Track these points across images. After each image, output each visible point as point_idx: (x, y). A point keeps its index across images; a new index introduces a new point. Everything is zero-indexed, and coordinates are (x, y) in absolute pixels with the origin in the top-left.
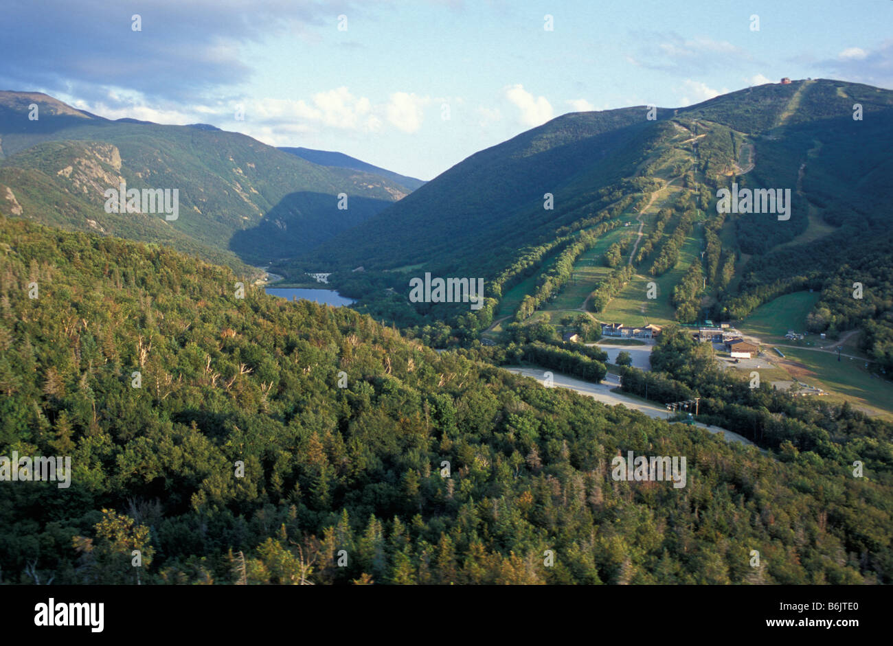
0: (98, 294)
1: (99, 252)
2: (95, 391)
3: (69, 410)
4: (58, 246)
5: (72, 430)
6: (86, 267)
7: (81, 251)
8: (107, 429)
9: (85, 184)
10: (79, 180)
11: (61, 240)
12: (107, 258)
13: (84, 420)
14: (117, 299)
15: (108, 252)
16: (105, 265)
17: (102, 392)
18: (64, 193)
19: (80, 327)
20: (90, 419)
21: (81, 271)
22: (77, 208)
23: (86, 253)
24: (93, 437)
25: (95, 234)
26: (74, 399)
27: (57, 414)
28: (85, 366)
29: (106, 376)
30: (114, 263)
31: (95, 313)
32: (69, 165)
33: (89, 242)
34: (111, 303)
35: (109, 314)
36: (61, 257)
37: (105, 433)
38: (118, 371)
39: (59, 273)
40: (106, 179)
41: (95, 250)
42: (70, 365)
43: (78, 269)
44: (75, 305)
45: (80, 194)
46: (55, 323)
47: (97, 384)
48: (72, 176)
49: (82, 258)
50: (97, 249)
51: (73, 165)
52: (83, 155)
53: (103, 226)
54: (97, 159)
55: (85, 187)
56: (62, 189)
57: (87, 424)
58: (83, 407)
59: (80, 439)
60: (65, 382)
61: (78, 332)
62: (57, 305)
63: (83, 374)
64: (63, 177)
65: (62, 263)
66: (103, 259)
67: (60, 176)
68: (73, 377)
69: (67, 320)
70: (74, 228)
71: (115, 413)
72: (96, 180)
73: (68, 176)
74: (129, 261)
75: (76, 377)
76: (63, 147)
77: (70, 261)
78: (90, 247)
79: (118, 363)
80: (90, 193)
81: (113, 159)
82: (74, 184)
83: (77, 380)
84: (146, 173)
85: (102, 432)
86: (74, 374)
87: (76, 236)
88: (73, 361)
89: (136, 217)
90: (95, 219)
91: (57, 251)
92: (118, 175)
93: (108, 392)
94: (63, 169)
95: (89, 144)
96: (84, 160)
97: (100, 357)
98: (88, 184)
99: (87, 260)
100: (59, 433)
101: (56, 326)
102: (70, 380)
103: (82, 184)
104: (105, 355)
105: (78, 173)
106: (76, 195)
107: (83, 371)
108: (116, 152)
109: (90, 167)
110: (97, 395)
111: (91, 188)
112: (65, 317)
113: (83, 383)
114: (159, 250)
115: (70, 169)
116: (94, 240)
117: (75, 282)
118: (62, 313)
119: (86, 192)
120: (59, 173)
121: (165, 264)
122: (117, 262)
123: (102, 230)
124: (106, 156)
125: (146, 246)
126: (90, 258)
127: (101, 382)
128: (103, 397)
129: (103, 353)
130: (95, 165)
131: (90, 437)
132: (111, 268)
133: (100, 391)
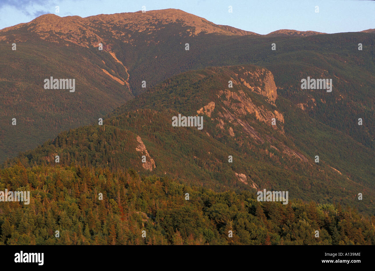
1: (256, 218)
4: (205, 211)
7: (234, 218)
9: (231, 125)
10: (224, 119)
11: (207, 204)
12: (268, 227)
15: (268, 218)
23: (241, 221)
32: (211, 100)
33: (243, 206)
36: (209, 228)
40: (258, 116)
41: (251, 216)
45: (224, 138)
48: (214, 114)
50: (254, 214)
51: (216, 101)
53: (255, 181)
54: (245, 89)
55: (231, 128)
56: (203, 133)
66: (263, 229)
73: (209, 114)
74: (297, 231)
76: (203, 76)
78: (245, 213)
80: (237, 136)
81: (267, 88)
82: (218, 125)
84: (310, 103)
87: (227, 198)
89: (299, 166)
90: (244, 171)
91: (204, 220)
92: (273, 109)
94: (203, 105)
95: (235, 70)
98: (235, 124)
99: (243, 231)
103: (228, 125)
105: (221, 111)
106: (220, 140)
108: (270, 77)
109: (237, 102)
111: (238, 129)
114: (336, 212)
115: (212, 105)
119: (233, 135)
120: (199, 112)
121: (346, 234)
124: (256, 85)
125: (319, 208)
126: (246, 228)
130: (243, 98)
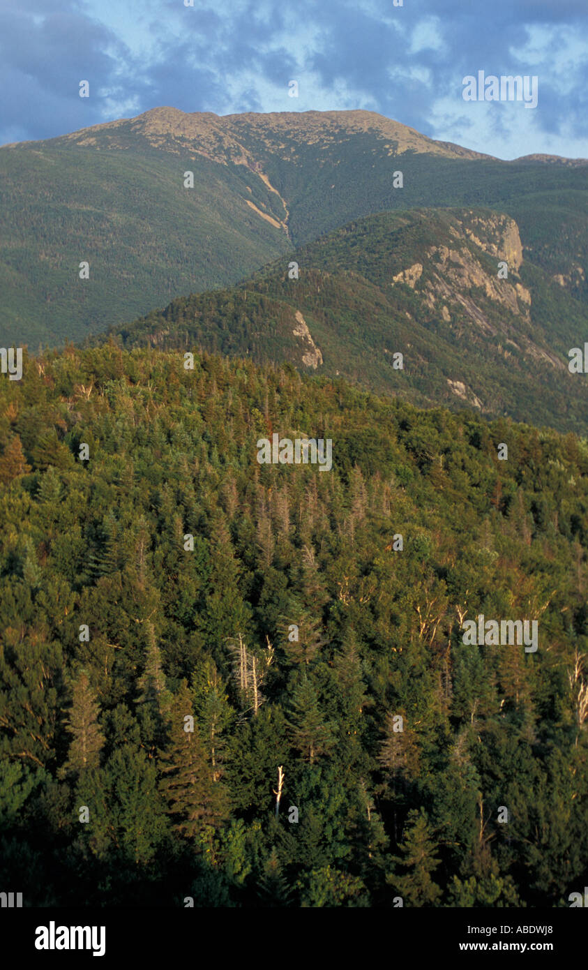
0: (486, 549)
1: (481, 453)
2: (481, 772)
3: (429, 810)
4: (400, 437)
5: (435, 857)
6: (455, 488)
7: (446, 451)
8: (506, 865)
9: (445, 303)
10: (435, 293)
11: (404, 426)
13: (458, 838)
14: (523, 564)
16: (494, 483)
17: (495, 778)
18: (404, 320)
19: (451, 625)
20: (471, 837)
21: (446, 497)
22: (427, 355)
23: (457, 456)
24: (478, 880)
25: (472, 416)
26: (442, 786)
27: (403, 816)
28: (459, 714)
29: (504, 741)
30: (512, 481)
31: (481, 594)
32: (417, 260)
33: (461, 431)
34: (514, 573)
35: (511, 598)
36: (405, 464)
37: (502, 874)
38: (529, 732)
39: (405, 501)
40: (490, 292)
41: (474, 450)
42: (432, 708)
43: (439, 491)
44: (442, 573)
45: (434, 323)
46: (403, 610)
47: (486, 757)
48: (420, 285)
49: (446, 468)
50: (477, 447)
51: (425, 262)
52: (443, 237)
53: (479, 394)
54: (472, 246)
55: (445, 308)
56: (400, 313)
57: (463, 847)
58: (456, 807)
59: (452, 882)
60: (419, 744)
61: (446, 634)
62: (406, 570)
63: (456, 731)
64: (402, 287)
65: (407, 477)
67: (398, 284)
68: (436, 736)
69: (424, 606)
70: (420, 396)
71: (526, 831)
72: (468, 293)
73: (412, 284)
74: (544, 477)
75: (443, 737)
76: (406, 222)
77: (422, 473)
78: (464, 444)
79: (530, 715)
80: (454, 320)
81: (506, 247)
82: (425, 302)
83: (444, 744)
84: (575, 276)
85: (497, 870)
86: (439, 729)
87: (436, 418)
88: (438, 700)
90: (462, 377)
91: (399, 451)
92: (514, 281)
93: (509, 778)
94: (404, 269)
95: (458, 215)
96: (446, 249)
97: (492, 695)
98: (453, 302)
99: (457, 472)
100: (409, 861)
101: (403, 616)
102: (429, 742)
103: (440, 303)
104: (501, 692)
105: (432, 279)
106: (427, 326)
107: (456, 722)
108: (513, 230)
109: (457, 266)
110: (484, 782)
111: (456, 310)
112: (421, 599)
113: (458, 752)
115: (417, 269)
116: (472, 427)
117: (436, 520)
118: (416, 589)
119: (447, 318)
120: (395, 279)
122: (519, 479)
123: (477, 403)
124: (490, 240)
126: (463, 468)
127: (495, 754)
128: (498, 789)
129: (498, 685)
130: (468, 261)
131: (473, 880)
132: (507, 492)
133: (490, 773)
